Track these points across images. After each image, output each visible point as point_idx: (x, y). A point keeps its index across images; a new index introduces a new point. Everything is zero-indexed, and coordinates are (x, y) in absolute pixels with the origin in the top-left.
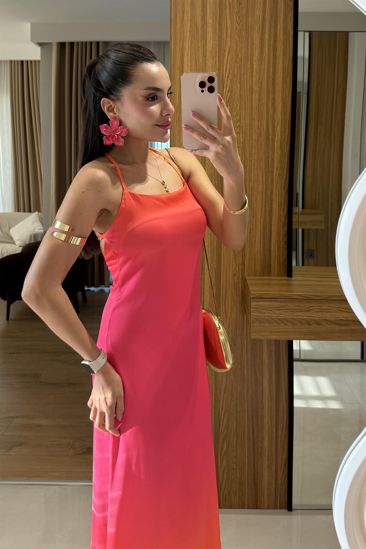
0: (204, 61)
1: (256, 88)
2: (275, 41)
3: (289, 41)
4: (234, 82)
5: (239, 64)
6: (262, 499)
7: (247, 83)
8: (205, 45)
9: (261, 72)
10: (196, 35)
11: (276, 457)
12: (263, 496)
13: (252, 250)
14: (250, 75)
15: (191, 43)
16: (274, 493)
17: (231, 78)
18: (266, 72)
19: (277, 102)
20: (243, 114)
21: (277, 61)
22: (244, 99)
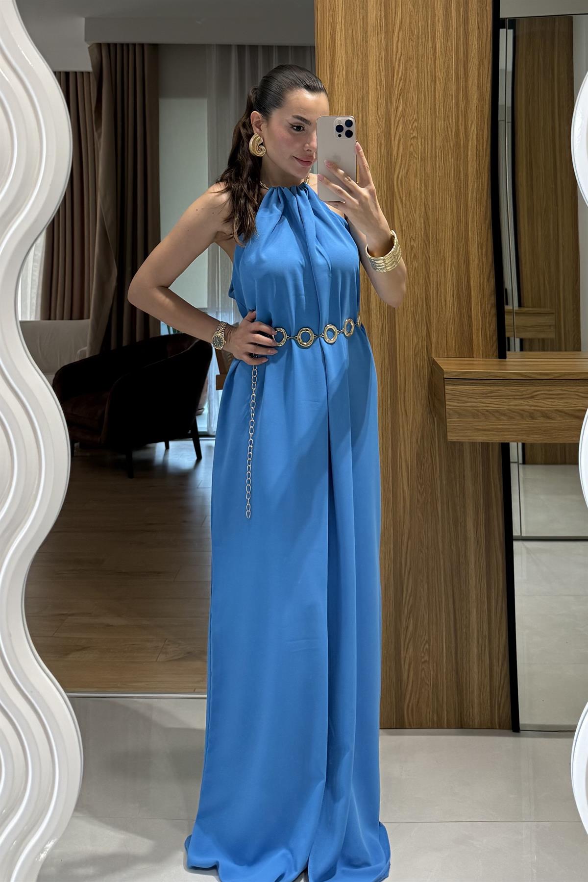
0: (364, 39)
2: (466, 12)
3: (486, 10)
4: (409, 66)
5: (414, 43)
6: (470, 712)
7: (427, 67)
8: (365, 18)
9: (448, 53)
10: (352, 3)
11: (490, 641)
12: (472, 706)
13: (442, 316)
14: (432, 56)
15: (346, 14)
16: (489, 701)
17: (405, 62)
18: (454, 52)
19: (470, 92)
20: (422, 111)
21: (470, 38)
22: (423, 89)
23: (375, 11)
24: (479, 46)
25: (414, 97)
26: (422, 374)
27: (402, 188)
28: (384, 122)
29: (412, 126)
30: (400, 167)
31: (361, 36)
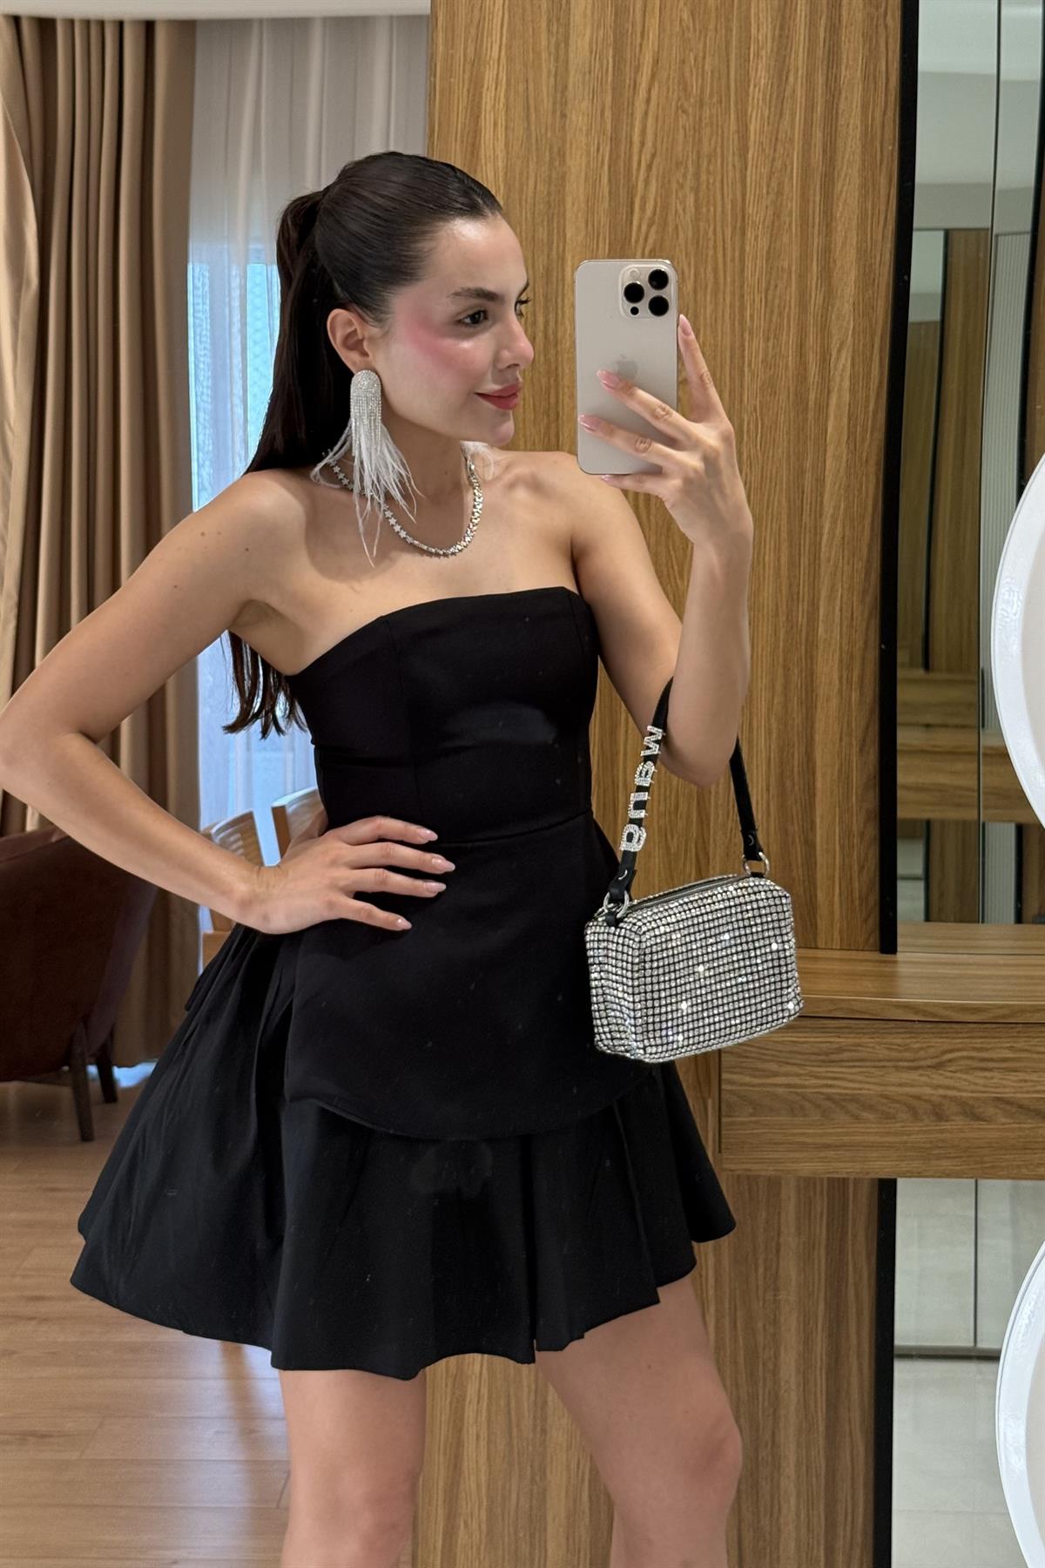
0: (558, 106)
1: (757, 212)
5: (691, 118)
7: (722, 188)
8: (563, 45)
9: (780, 149)
10: (527, 6)
14: (736, 159)
15: (512, 35)
17: (664, 173)
18: (798, 146)
19: (839, 264)
23: (588, 28)
31: (551, 100)
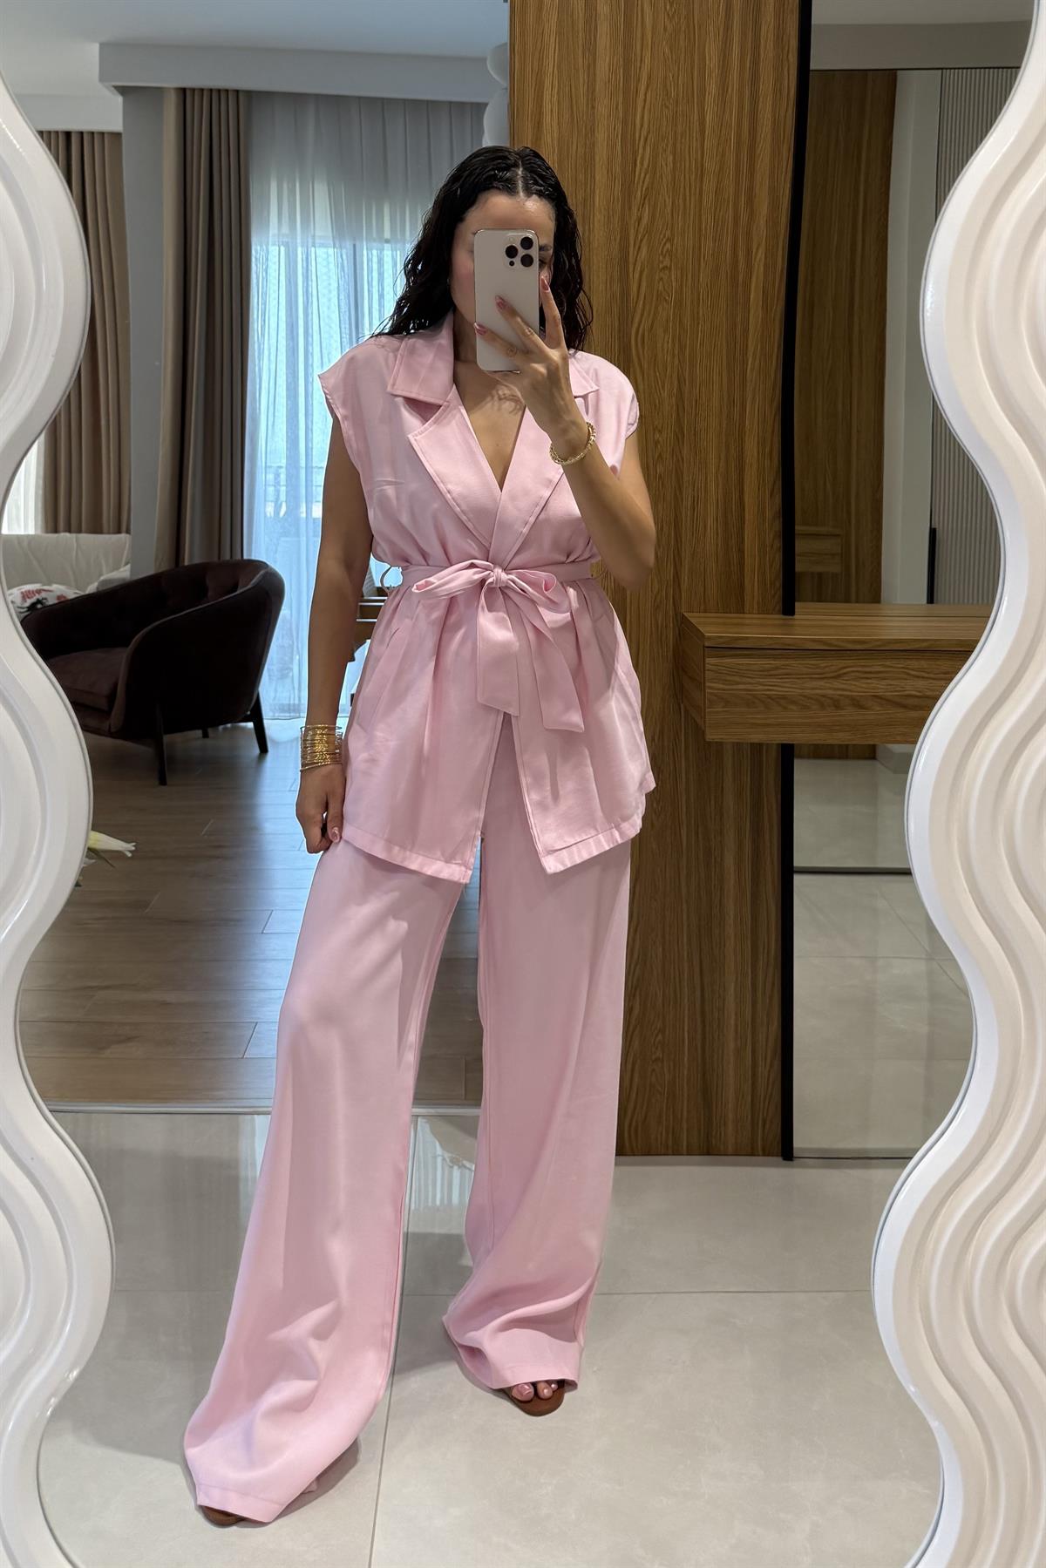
0: (589, 102)
1: (709, 168)
2: (755, 62)
3: (788, 60)
4: (661, 150)
5: (670, 111)
6: (720, 1131)
7: (689, 153)
8: (592, 64)
9: (723, 132)
10: (570, 41)
11: (754, 1032)
12: (725, 1125)
13: (698, 550)
14: (698, 135)
16: (749, 1117)
17: (654, 143)
18: (734, 129)
19: (757, 198)
20: (680, 225)
21: (760, 106)
22: (682, 190)
23: (608, 55)
24: (775, 119)
25: (667, 200)
26: (664, 638)
27: (643, 348)
28: (618, 240)
29: (663, 248)
30: (642, 315)
31: (585, 99)
